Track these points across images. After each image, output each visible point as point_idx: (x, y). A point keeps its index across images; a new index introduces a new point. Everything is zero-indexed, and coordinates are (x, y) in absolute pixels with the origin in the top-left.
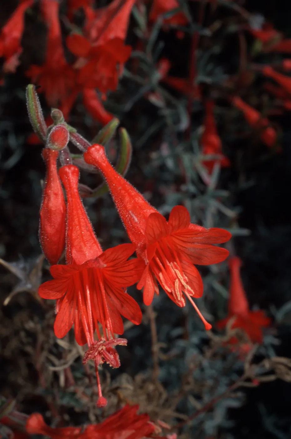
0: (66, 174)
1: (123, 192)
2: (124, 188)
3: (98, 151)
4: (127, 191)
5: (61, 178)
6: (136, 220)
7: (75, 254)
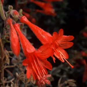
0: (16, 26)
1: (37, 29)
2: (37, 28)
3: (25, 18)
4: (38, 29)
5: (15, 28)
6: (44, 37)
7: (28, 50)
